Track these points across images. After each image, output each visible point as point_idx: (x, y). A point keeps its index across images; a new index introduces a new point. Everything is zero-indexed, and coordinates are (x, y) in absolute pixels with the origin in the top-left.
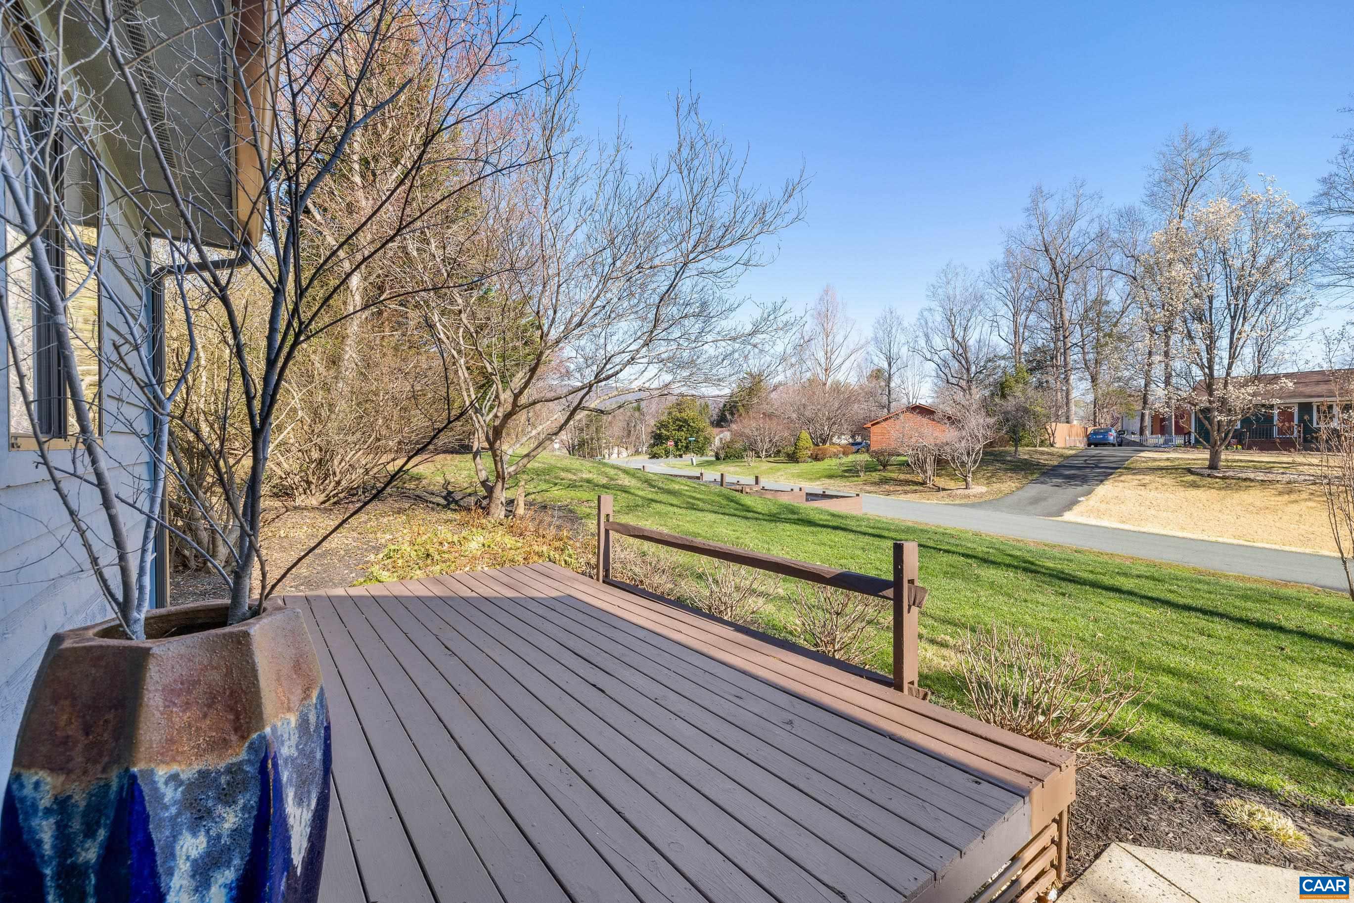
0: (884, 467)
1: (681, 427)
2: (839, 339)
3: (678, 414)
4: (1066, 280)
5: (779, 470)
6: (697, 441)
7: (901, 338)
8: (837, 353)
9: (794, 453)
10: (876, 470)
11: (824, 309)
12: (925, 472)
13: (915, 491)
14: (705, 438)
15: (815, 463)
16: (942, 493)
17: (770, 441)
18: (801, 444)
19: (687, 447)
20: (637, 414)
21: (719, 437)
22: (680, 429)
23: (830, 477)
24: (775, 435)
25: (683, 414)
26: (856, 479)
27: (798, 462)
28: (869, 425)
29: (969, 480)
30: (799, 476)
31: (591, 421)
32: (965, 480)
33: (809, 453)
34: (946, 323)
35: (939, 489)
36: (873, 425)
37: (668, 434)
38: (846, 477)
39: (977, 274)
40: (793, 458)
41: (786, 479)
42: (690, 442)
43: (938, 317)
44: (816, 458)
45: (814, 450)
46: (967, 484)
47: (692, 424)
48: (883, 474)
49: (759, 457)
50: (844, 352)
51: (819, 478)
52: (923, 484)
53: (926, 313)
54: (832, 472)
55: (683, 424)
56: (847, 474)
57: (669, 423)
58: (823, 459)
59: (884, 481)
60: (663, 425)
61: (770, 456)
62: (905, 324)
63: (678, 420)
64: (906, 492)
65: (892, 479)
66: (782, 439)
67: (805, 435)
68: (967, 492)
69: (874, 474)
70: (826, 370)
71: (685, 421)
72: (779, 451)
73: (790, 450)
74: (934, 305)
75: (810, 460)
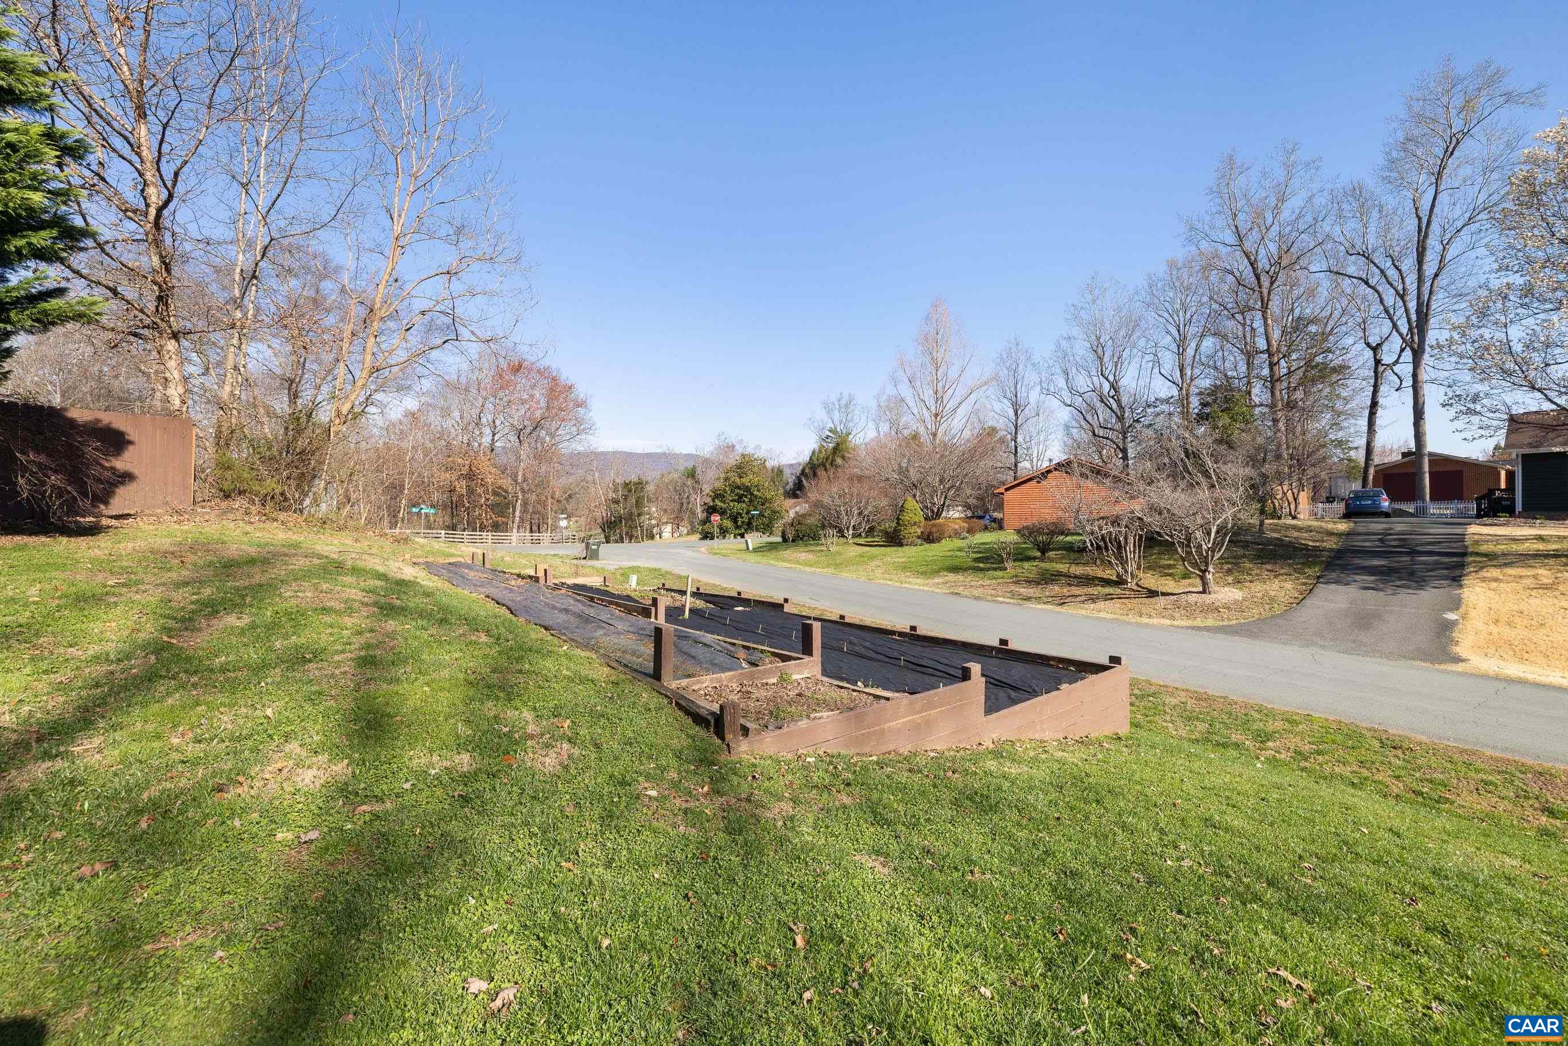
0: (1043, 552)
1: (741, 497)
2: (953, 373)
3: (738, 480)
4: (1272, 283)
5: (873, 558)
6: (761, 515)
7: (1031, 377)
8: (950, 392)
9: (895, 530)
10: (1029, 559)
11: (933, 332)
12: (1123, 562)
13: (1108, 598)
14: (774, 512)
15: (927, 546)
16: (1162, 601)
17: (860, 514)
18: (906, 517)
19: (749, 524)
20: (689, 482)
21: (792, 509)
22: (740, 499)
23: (955, 569)
24: (867, 503)
25: (743, 480)
26: (1000, 573)
27: (901, 545)
28: (1002, 490)
29: (1209, 576)
30: (905, 568)
31: (630, 491)
32: (1203, 578)
33: (919, 531)
34: (1091, 356)
35: (1152, 594)
36: (1007, 490)
37: (724, 506)
38: (981, 570)
39: (1132, 292)
40: (894, 539)
41: (885, 572)
42: (753, 516)
43: (1081, 349)
44: (929, 538)
45: (925, 526)
46: (1205, 583)
47: (756, 493)
48: (1043, 565)
49: (843, 536)
50: (961, 391)
51: (936, 572)
52: (1120, 582)
53: (1064, 343)
54: (957, 562)
55: (744, 493)
56: (981, 565)
57: (725, 491)
58: (938, 540)
59: (1047, 578)
60: (718, 495)
61: (860, 535)
62: (1036, 358)
63: (738, 487)
64: (1093, 599)
65: (1060, 574)
66: (877, 511)
67: (911, 504)
68: (1207, 599)
69: (1026, 565)
70: (936, 415)
71: (747, 489)
72: (871, 529)
73: (889, 525)
74: (1076, 332)
75: (919, 541)
